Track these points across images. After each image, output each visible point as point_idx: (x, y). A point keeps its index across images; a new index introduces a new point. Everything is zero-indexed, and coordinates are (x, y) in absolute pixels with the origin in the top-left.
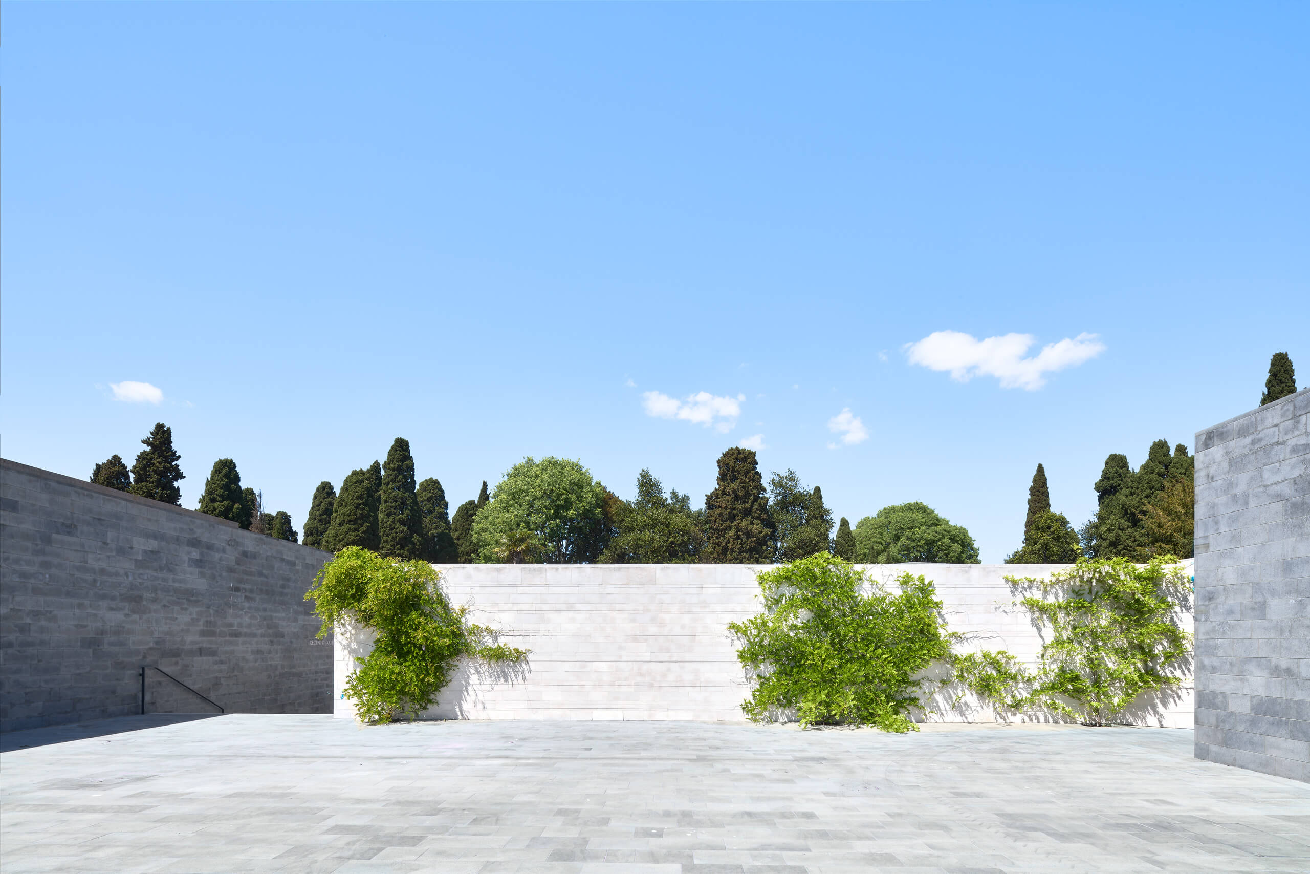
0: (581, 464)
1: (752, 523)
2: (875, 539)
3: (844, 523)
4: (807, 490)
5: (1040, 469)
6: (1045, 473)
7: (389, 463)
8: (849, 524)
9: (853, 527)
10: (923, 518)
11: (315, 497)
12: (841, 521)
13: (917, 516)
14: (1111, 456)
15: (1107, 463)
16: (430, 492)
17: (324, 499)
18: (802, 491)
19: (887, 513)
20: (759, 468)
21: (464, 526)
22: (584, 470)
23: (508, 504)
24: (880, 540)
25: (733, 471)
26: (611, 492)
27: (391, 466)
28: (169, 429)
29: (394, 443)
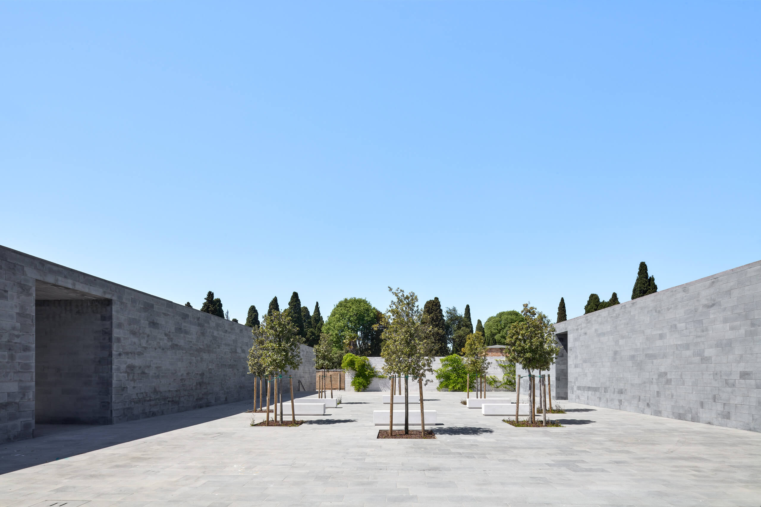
0: (367, 300)
1: (439, 329)
2: (495, 328)
3: (479, 322)
4: (461, 315)
5: (562, 300)
6: (564, 302)
7: (291, 303)
8: (481, 322)
9: (483, 324)
10: (516, 318)
11: (249, 313)
12: (478, 321)
13: (513, 317)
14: (592, 294)
15: (590, 298)
16: (304, 313)
17: (253, 313)
18: (458, 315)
19: (501, 315)
20: (441, 308)
21: (314, 325)
22: (368, 302)
23: (340, 319)
24: (497, 328)
25: (432, 309)
26: (379, 311)
27: (293, 304)
28: (213, 293)
29: (292, 294)
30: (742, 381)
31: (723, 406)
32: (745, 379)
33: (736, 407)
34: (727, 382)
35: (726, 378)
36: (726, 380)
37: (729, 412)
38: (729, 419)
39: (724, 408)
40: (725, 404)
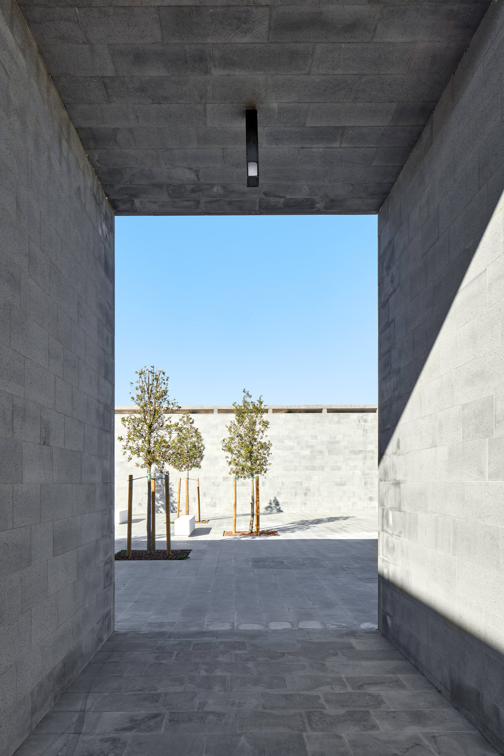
30: (224, 482)
31: (211, 499)
32: (226, 481)
33: (220, 498)
34: (214, 484)
35: (213, 481)
36: (213, 482)
37: (215, 503)
38: (215, 507)
39: (212, 500)
40: (212, 498)
